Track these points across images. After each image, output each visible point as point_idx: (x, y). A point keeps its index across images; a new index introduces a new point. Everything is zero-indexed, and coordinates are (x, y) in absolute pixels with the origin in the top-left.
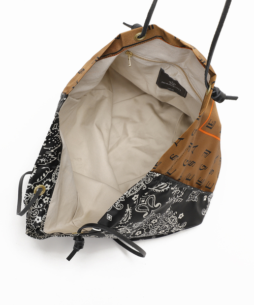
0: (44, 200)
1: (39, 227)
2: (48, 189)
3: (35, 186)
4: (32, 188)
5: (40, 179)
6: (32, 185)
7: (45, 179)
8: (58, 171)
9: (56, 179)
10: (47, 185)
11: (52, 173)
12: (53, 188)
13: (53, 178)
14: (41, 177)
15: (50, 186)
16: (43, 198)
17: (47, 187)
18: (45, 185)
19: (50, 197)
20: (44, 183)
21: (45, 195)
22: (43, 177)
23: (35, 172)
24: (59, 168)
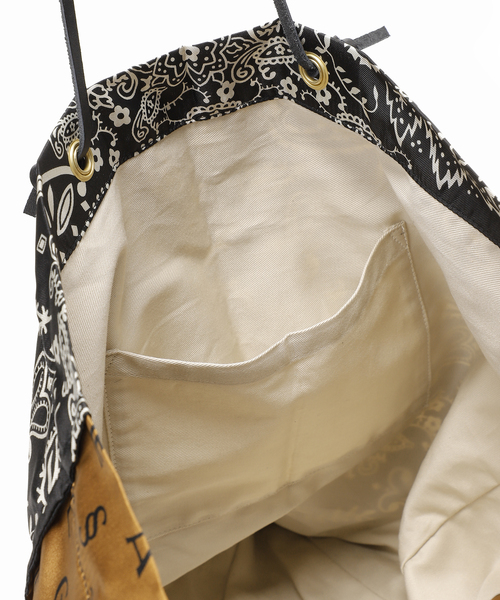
0: (289, 80)
1: (206, 101)
2: (319, 98)
3: (325, 57)
4: (318, 48)
5: (343, 76)
6: (325, 50)
7: (343, 92)
8: (367, 135)
9: (345, 124)
10: (328, 95)
11: (363, 117)
12: (320, 112)
13: (347, 115)
14: (348, 81)
15: (327, 103)
16: (294, 78)
17: (323, 94)
18: (329, 88)
19: (298, 101)
20: (332, 85)
21: (302, 85)
22: (350, 87)
23: (363, 62)
24: (373, 142)
